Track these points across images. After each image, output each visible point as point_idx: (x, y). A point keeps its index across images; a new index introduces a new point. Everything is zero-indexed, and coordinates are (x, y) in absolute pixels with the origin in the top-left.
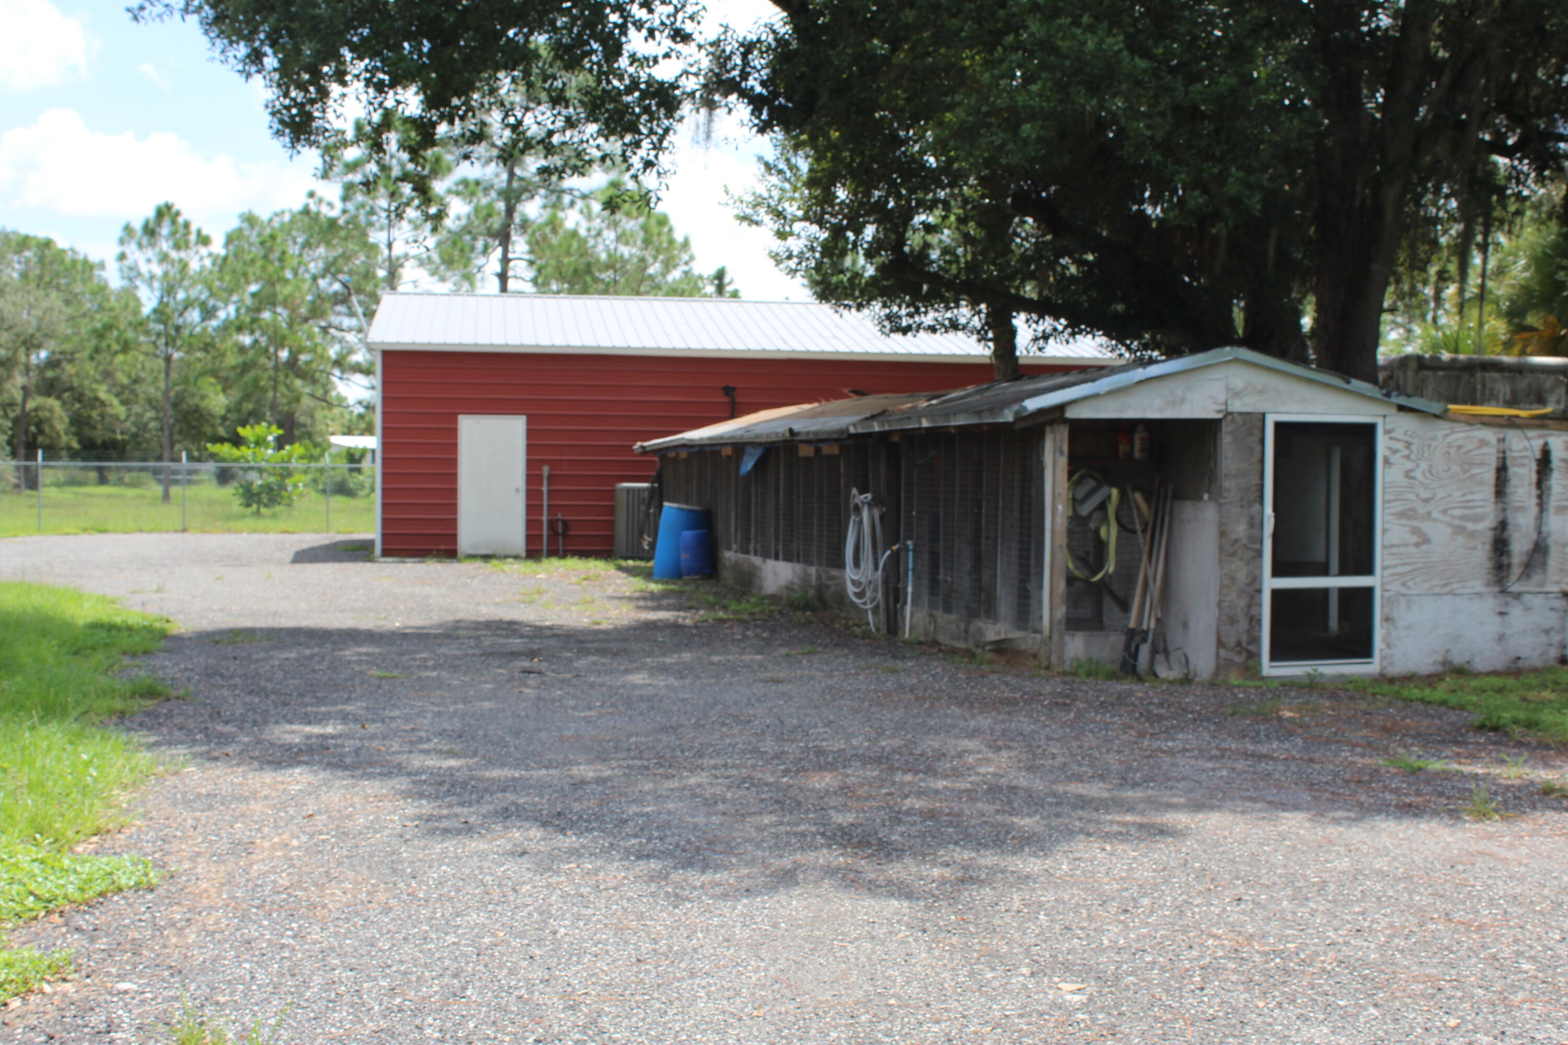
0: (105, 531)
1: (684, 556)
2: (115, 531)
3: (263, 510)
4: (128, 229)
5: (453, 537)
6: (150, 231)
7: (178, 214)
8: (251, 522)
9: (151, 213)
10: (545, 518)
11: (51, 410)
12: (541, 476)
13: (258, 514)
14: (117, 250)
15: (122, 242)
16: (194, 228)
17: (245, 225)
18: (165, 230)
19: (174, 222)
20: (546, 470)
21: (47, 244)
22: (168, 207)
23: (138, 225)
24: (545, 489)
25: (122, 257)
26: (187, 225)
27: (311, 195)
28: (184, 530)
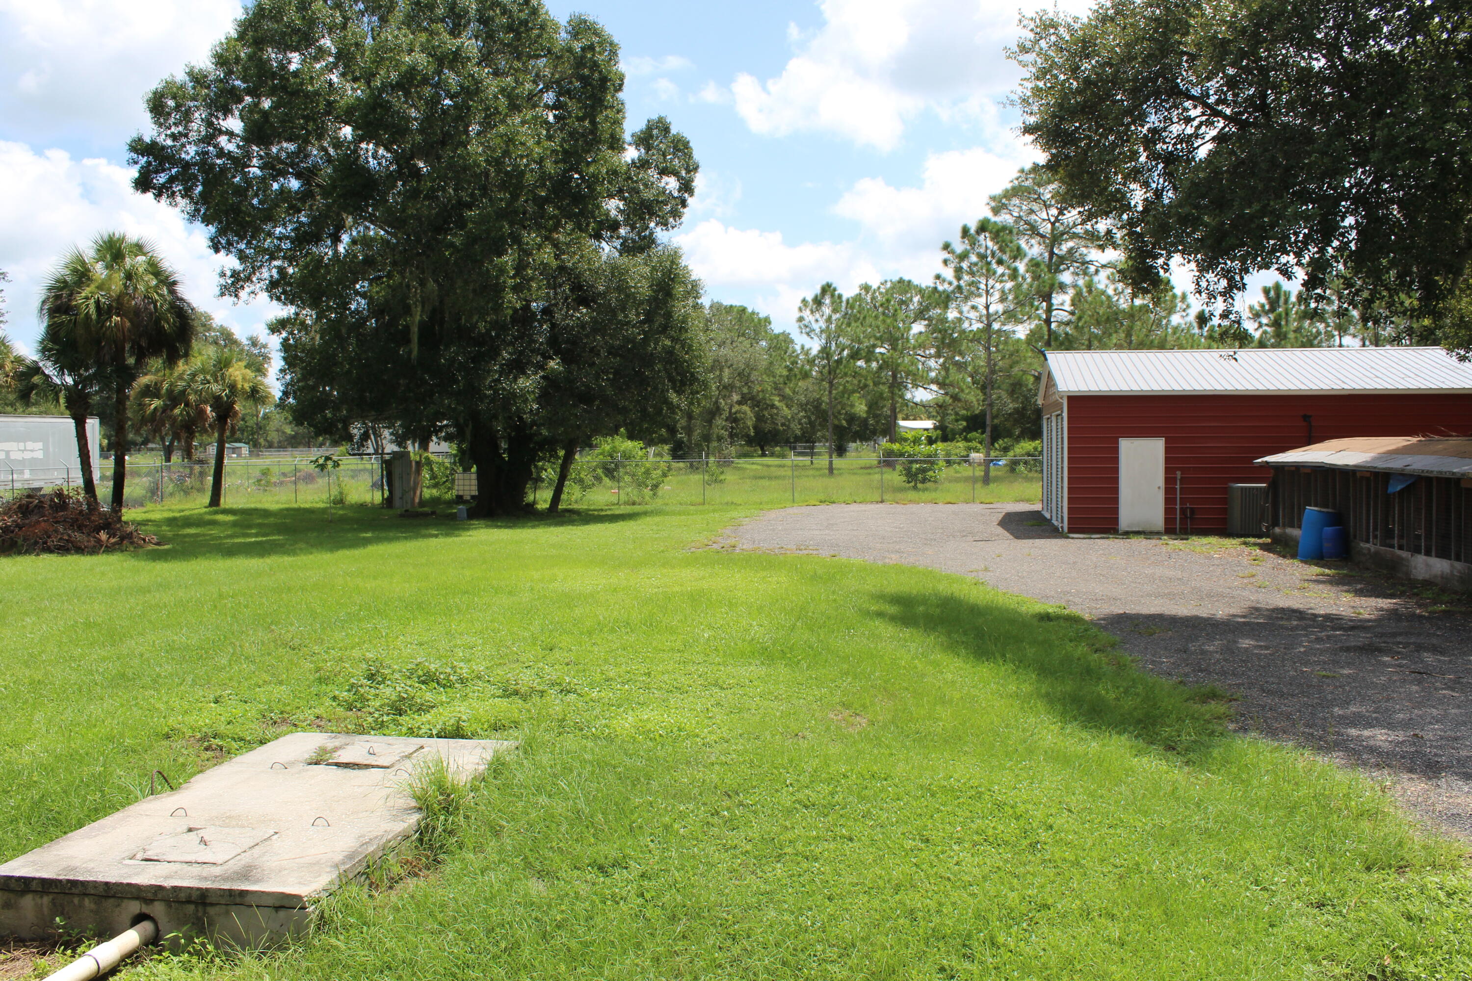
0: (833, 502)
1: (1326, 545)
2: (839, 503)
3: (919, 485)
4: (804, 301)
5: (1116, 520)
6: (818, 302)
7: (835, 290)
8: (912, 495)
9: (818, 290)
10: (1178, 507)
11: (745, 413)
12: (1175, 478)
13: (915, 488)
14: (797, 315)
15: (800, 310)
16: (844, 299)
17: (863, 292)
18: (827, 301)
19: (833, 296)
20: (1179, 474)
21: (743, 310)
22: (829, 285)
23: (809, 298)
24: (1178, 487)
25: (801, 319)
26: (840, 296)
27: (938, 277)
28: (882, 502)
